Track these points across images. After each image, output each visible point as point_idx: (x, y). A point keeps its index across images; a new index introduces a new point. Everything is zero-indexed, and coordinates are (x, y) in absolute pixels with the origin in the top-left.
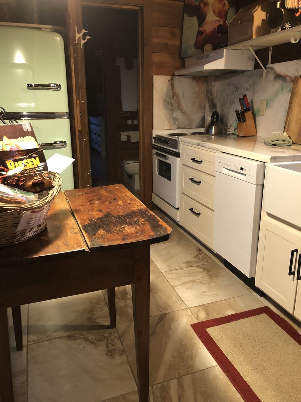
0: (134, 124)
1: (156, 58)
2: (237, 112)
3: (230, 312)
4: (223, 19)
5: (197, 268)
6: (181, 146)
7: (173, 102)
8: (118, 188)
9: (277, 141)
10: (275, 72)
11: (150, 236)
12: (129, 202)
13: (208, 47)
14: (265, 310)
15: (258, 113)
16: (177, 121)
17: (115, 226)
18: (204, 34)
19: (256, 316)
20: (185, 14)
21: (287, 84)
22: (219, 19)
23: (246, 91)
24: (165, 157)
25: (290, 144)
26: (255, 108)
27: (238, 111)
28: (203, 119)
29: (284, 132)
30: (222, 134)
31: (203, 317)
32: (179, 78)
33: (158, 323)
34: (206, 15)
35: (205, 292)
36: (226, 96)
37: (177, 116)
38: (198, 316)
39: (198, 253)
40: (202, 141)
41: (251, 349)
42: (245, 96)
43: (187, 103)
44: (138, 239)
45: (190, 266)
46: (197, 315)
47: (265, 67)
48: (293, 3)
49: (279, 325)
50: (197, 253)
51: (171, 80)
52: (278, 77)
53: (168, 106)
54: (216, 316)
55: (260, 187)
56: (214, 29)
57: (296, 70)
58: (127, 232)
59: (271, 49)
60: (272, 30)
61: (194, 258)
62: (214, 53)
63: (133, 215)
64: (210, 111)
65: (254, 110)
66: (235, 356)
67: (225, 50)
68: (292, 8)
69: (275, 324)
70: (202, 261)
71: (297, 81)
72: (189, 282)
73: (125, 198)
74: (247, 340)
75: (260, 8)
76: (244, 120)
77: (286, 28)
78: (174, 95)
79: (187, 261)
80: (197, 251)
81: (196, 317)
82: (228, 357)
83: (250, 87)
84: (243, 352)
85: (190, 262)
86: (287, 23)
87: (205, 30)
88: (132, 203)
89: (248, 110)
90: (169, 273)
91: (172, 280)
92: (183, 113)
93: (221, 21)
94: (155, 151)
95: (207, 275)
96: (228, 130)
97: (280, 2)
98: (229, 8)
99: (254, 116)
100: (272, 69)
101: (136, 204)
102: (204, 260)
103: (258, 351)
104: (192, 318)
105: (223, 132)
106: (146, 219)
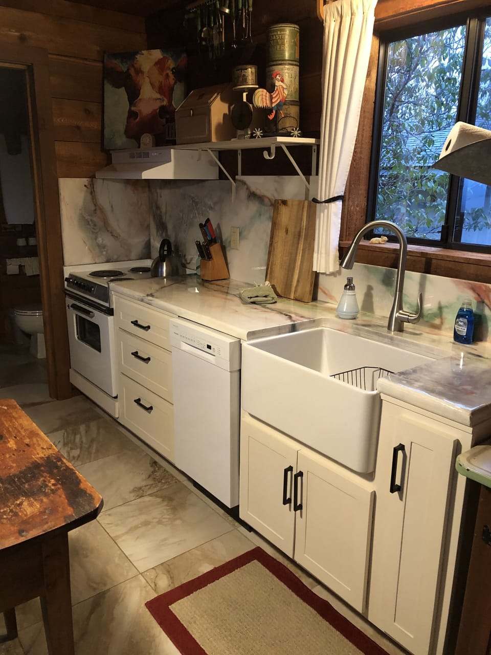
0: (31, 244)
1: (62, 149)
2: (199, 245)
3: (206, 568)
4: (167, 99)
5: (151, 498)
6: (114, 298)
7: (95, 219)
8: (6, 408)
9: (257, 297)
10: (248, 188)
11: (65, 518)
12: (27, 441)
13: (147, 139)
14: (257, 554)
15: (230, 245)
16: (106, 250)
17: (4, 504)
18: (138, 118)
19: (244, 566)
20: (105, 82)
21: (266, 208)
22: (161, 97)
23: (210, 209)
24: (88, 313)
25: (274, 301)
26: (224, 238)
27: (200, 243)
28: (148, 245)
29: (265, 281)
30: (179, 276)
31: (164, 585)
32: (103, 182)
33: (91, 613)
34: (141, 89)
35: (165, 539)
36: (181, 215)
37: (104, 242)
38: (157, 586)
39: (153, 470)
40: (148, 295)
41: (237, 625)
42: (208, 220)
43: (119, 221)
44: (46, 527)
45: (140, 495)
46: (155, 583)
47: (234, 179)
48: (264, 101)
49: (276, 576)
50: (151, 469)
51: (91, 185)
52: (253, 196)
53: (88, 226)
54: (184, 578)
55: (237, 374)
56: (155, 110)
57: (276, 190)
58: (26, 515)
59: (240, 152)
60: (239, 132)
61: (145, 480)
62: (156, 152)
63: (36, 471)
64: (157, 234)
65: (223, 240)
66: (215, 644)
67: (172, 150)
68: (263, 107)
69: (271, 574)
70: (160, 484)
71: (278, 207)
72: (140, 526)
73: (19, 432)
74: (232, 612)
75: (219, 98)
76: (210, 257)
77: (256, 136)
78: (97, 208)
79: (136, 488)
80: (152, 466)
81: (154, 588)
82: (204, 649)
83: (215, 204)
84: (225, 633)
85: (140, 488)
86: (258, 130)
87: (140, 111)
88: (34, 444)
89: (213, 241)
90: (106, 515)
91: (111, 527)
92: (116, 237)
93: (163, 100)
94: (69, 301)
95: (168, 508)
96: (188, 266)
97: (247, 93)
98: (175, 83)
99: (224, 249)
100: (244, 183)
101: (39, 445)
102: (163, 481)
103: (248, 627)
104: (147, 591)
105: (181, 272)
106: (59, 480)
